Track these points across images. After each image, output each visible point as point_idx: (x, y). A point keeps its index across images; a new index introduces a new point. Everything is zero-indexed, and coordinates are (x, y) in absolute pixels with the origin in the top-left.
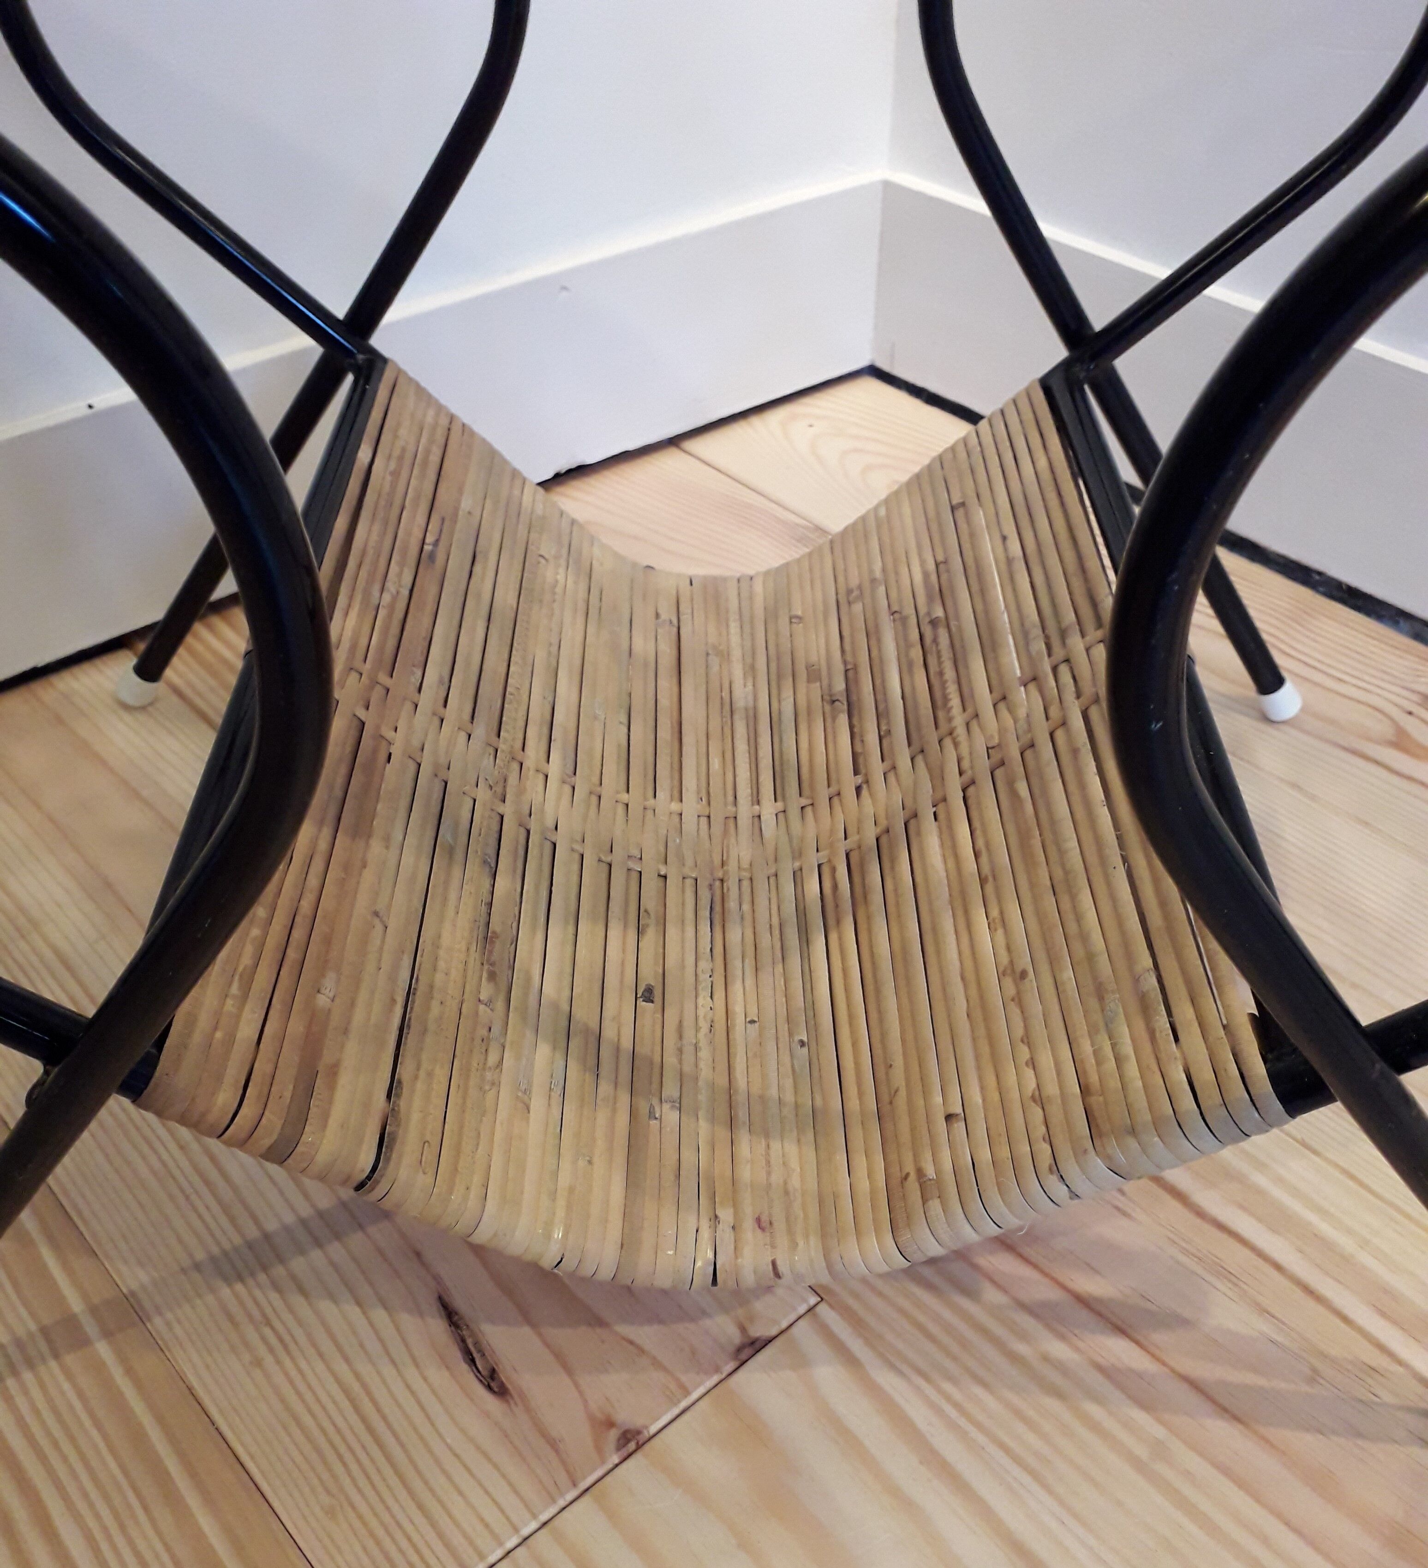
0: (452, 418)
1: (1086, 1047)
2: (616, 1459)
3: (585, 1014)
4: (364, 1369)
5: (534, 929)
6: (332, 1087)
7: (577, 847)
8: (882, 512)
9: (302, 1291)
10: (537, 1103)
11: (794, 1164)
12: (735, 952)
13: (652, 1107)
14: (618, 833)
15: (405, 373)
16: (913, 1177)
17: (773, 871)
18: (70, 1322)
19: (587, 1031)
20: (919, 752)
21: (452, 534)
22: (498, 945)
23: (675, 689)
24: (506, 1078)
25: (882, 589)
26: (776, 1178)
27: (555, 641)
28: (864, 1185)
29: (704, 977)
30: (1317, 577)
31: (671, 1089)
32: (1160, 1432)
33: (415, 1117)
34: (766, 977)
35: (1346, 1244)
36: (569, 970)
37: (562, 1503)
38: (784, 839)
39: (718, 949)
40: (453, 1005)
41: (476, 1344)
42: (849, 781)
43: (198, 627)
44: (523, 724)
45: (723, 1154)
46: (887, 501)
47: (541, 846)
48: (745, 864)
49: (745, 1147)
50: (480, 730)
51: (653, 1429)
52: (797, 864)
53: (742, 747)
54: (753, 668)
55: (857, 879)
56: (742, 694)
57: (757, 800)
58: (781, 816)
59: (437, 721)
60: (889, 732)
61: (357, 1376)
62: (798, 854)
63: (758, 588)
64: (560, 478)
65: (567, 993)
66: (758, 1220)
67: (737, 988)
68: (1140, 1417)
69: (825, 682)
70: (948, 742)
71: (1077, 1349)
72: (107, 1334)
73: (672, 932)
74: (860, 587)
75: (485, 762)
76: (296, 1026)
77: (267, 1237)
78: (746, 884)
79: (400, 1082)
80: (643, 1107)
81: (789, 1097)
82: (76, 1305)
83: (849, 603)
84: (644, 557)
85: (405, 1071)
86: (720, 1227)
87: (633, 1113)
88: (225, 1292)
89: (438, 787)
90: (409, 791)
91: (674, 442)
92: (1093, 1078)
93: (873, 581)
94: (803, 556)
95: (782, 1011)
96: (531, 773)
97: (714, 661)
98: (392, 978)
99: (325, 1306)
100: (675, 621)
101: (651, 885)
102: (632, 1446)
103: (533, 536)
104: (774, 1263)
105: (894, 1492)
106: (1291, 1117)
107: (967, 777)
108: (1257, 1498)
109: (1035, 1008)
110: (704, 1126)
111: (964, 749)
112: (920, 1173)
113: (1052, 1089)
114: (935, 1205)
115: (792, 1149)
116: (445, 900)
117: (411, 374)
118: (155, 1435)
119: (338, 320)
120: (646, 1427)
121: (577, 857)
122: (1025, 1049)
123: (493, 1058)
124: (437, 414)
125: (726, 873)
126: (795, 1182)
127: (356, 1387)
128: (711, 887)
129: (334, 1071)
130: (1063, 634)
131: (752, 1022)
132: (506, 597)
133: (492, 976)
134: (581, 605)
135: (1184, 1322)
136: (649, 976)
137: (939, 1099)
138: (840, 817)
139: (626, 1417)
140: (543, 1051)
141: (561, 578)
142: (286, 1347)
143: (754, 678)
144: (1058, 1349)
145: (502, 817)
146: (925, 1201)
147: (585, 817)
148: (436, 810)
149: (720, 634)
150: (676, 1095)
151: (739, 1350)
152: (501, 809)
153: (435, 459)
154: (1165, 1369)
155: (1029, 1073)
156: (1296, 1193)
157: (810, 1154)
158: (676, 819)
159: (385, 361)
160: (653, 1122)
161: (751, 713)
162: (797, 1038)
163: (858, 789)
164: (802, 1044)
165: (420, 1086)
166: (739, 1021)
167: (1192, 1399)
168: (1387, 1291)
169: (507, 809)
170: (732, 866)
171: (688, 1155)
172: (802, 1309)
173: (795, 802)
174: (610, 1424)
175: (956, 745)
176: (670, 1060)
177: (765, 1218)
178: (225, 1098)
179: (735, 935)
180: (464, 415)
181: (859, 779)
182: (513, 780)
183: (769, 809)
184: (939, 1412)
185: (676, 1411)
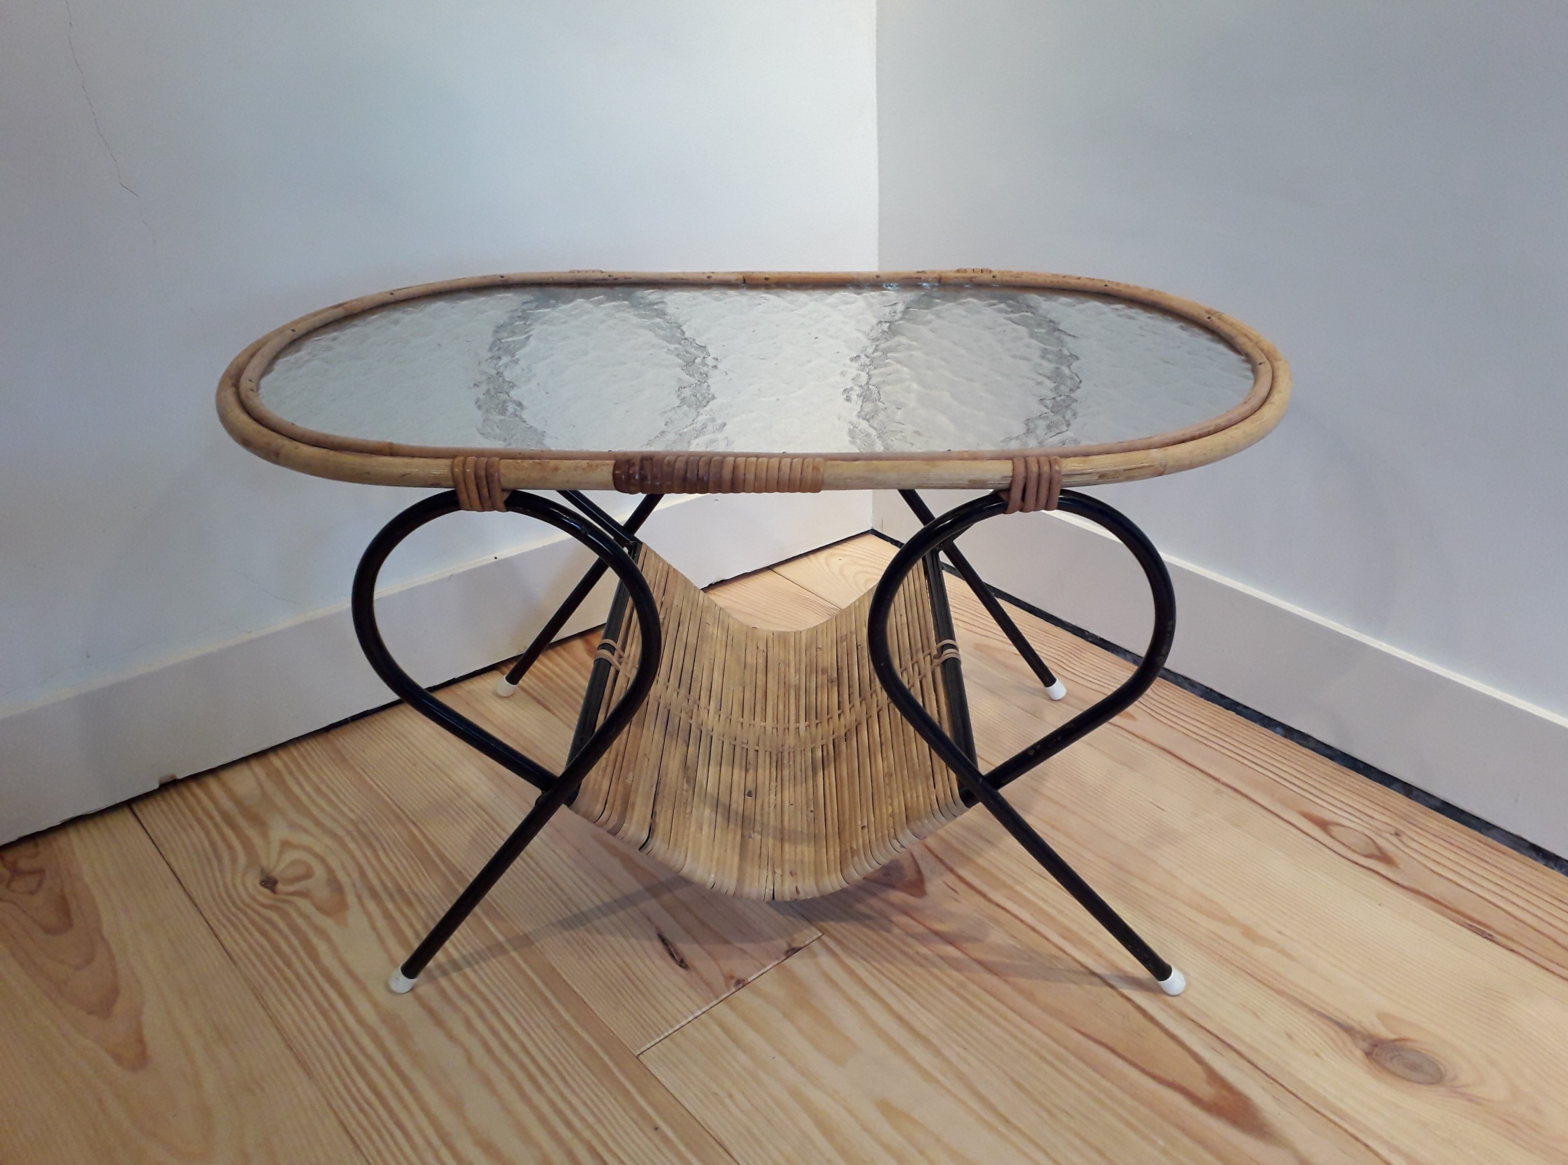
0: (669, 566)
1: (909, 795)
2: (734, 990)
3: (724, 799)
4: (627, 959)
5: (704, 765)
6: (633, 809)
7: (721, 738)
8: (857, 604)
9: (600, 933)
10: (705, 828)
11: (806, 853)
12: (786, 779)
13: (750, 834)
14: (739, 732)
15: (650, 548)
16: (849, 851)
17: (803, 748)
18: (499, 945)
19: (725, 806)
20: (863, 699)
21: (670, 614)
22: (690, 771)
23: (765, 678)
24: (693, 819)
25: (854, 636)
26: (799, 858)
27: (712, 658)
28: (832, 857)
29: (773, 790)
30: (1087, 633)
31: (758, 828)
32: (963, 979)
33: (661, 825)
34: (798, 788)
35: (1054, 912)
36: (717, 783)
37: (711, 1005)
38: (809, 736)
39: (779, 777)
40: (673, 790)
41: (675, 950)
42: (836, 712)
43: (541, 657)
44: (699, 690)
45: (778, 850)
46: (859, 600)
47: (707, 736)
48: (792, 746)
49: (787, 847)
50: (683, 691)
51: (750, 980)
52: (813, 745)
53: (792, 700)
54: (799, 670)
55: (836, 749)
56: (793, 678)
57: (797, 721)
58: (808, 727)
59: (665, 688)
60: (852, 693)
61: (624, 962)
62: (814, 741)
63: (804, 636)
64: (712, 586)
65: (717, 791)
66: (791, 873)
67: (786, 792)
68: (954, 973)
69: (829, 675)
70: (874, 695)
71: (931, 950)
72: (515, 949)
73: (760, 771)
74: (846, 635)
75: (684, 704)
76: (621, 788)
77: (583, 913)
78: (792, 754)
79: (655, 813)
80: (746, 833)
81: (805, 831)
82: (501, 938)
83: (841, 642)
84: (750, 622)
85: (658, 808)
86: (776, 876)
87: (742, 836)
88: (566, 933)
89: (666, 712)
90: (656, 712)
91: (770, 568)
92: (909, 804)
93: (851, 632)
94: (824, 623)
95: (804, 800)
96: (703, 708)
97: (782, 667)
98: (652, 777)
99: (610, 938)
100: (766, 651)
101: (751, 753)
102: (741, 985)
103: (704, 614)
104: (797, 888)
105: (849, 999)
106: (967, 807)
107: (879, 707)
108: (999, 1000)
109: (895, 786)
110: (771, 841)
111: (879, 697)
112: (851, 848)
113: (897, 811)
114: (856, 858)
115: (806, 848)
116: (670, 752)
117: (652, 548)
118: (539, 983)
119: (621, 526)
120: (747, 979)
121: (721, 742)
122: (890, 800)
123: (688, 811)
124: (663, 565)
125: (783, 749)
126: (806, 859)
127: (625, 967)
128: (777, 755)
129: (633, 805)
130: (917, 652)
131: (792, 805)
132: (692, 640)
133: (688, 782)
134: (724, 643)
135: (980, 941)
136: (750, 786)
137: (860, 823)
138: (831, 726)
139: (738, 974)
140: (707, 812)
141: (715, 632)
142: (592, 951)
143: (799, 673)
144: (923, 950)
145: (691, 725)
146: (852, 857)
147: (725, 726)
148: (665, 720)
149: (785, 655)
150: (760, 830)
151: (787, 952)
152: (690, 721)
153: (663, 584)
154: (967, 957)
155: (890, 807)
156: (1034, 893)
157: (813, 850)
158: (763, 729)
159: (642, 543)
160: (750, 839)
161: (797, 687)
162: (810, 809)
163: (839, 716)
164: (812, 811)
165: (663, 814)
166: (787, 804)
167: (976, 966)
168: (1067, 928)
169: (693, 722)
170: (786, 747)
171: (764, 850)
172: (815, 937)
173: (814, 721)
174: (732, 978)
175: (877, 696)
176: (758, 817)
177: (793, 872)
178: (599, 808)
179: (786, 772)
180: (675, 565)
181: (840, 711)
182: (695, 711)
183: (803, 725)
184: (871, 973)
185: (760, 973)
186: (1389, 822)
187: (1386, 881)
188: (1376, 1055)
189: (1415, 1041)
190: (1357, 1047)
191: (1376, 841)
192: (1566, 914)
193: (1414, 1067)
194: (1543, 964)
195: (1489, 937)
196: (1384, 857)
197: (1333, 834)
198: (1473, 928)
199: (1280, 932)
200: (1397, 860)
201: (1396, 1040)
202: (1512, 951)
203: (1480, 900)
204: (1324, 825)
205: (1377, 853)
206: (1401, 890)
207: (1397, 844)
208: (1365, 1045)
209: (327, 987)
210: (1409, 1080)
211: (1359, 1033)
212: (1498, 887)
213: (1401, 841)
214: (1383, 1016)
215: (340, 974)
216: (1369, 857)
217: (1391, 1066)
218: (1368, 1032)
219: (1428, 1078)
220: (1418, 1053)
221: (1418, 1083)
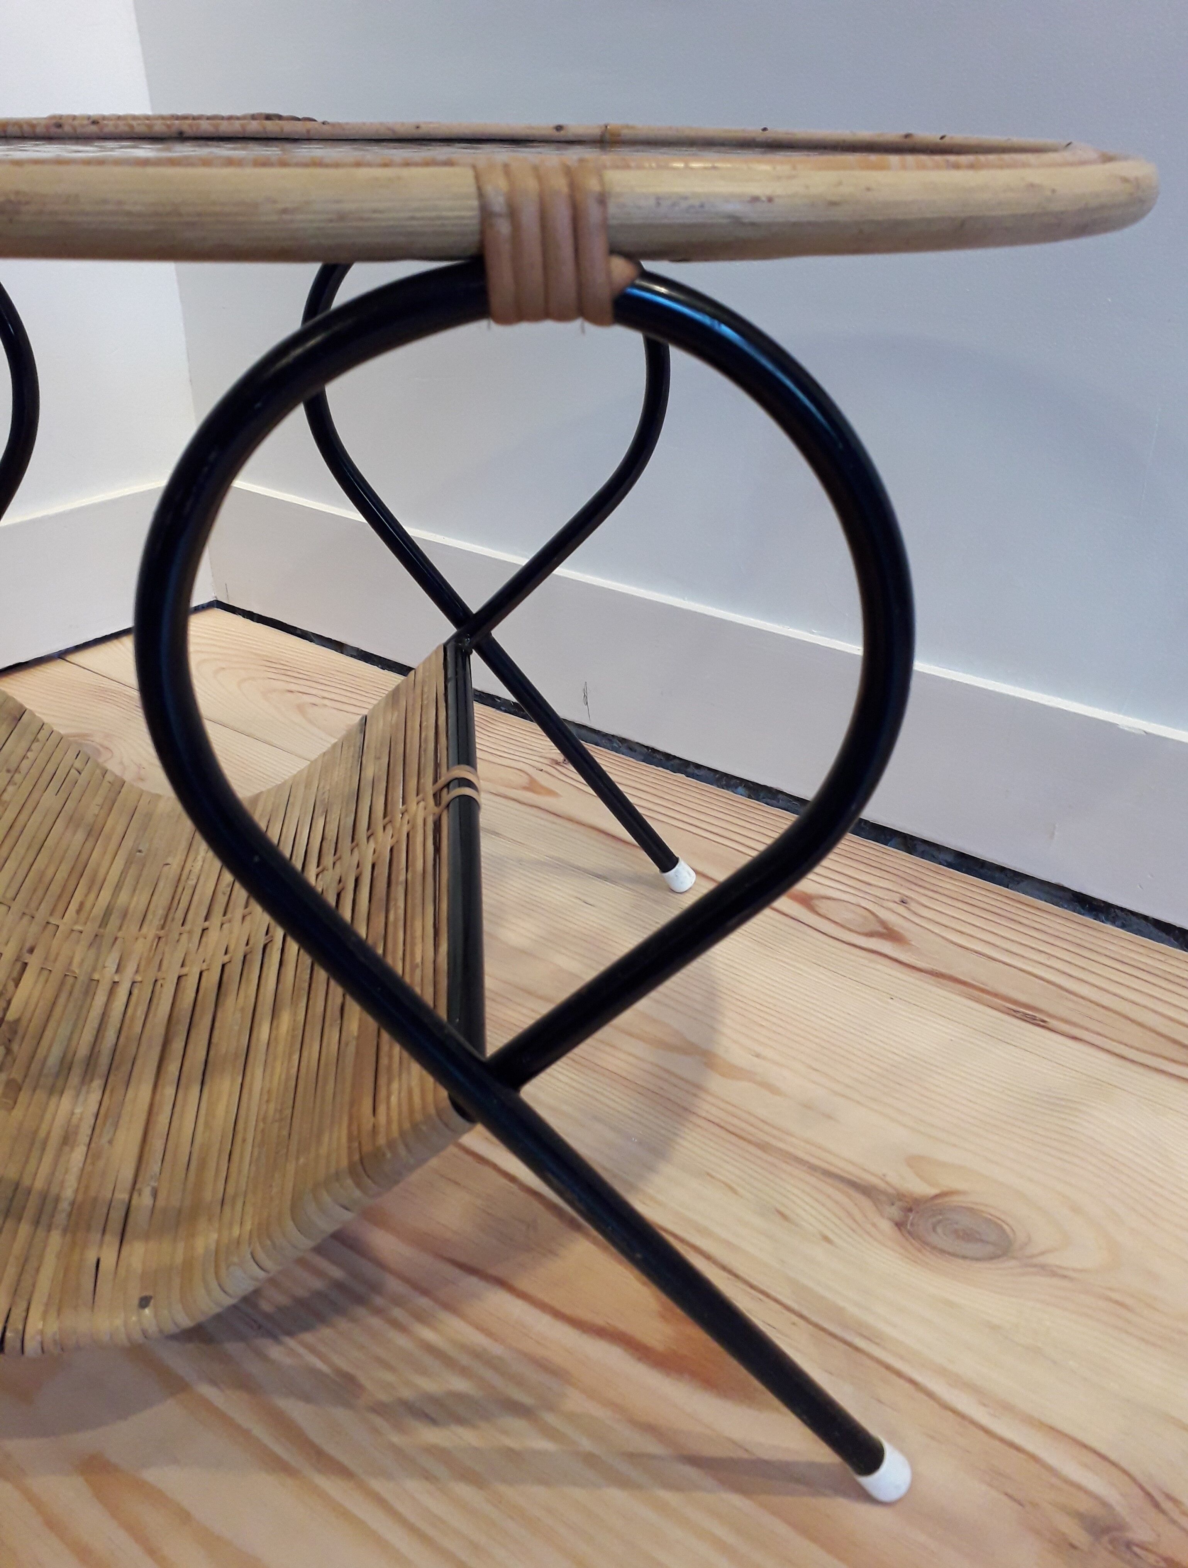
91: (62, 655)
186: (892, 888)
187: (898, 966)
188: (912, 1224)
189: (963, 1193)
190: (882, 1216)
191: (877, 913)
192: (1185, 1000)
193: (968, 1236)
194: (1117, 1051)
195: (1042, 1024)
196: (890, 934)
197: (821, 911)
198: (1018, 1015)
199: (758, 1056)
200: (907, 935)
201: (936, 1196)
202: (1074, 1038)
203: (1022, 974)
204: (804, 899)
205: (881, 929)
206: (918, 974)
207: (905, 915)
208: (895, 1212)
210: (964, 1257)
211: (882, 1192)
212: (1043, 955)
213: (909, 909)
214: (914, 1162)
216: (871, 934)
217: (933, 1239)
218: (895, 1189)
219: (990, 1249)
220: (971, 1211)
221: (977, 1259)
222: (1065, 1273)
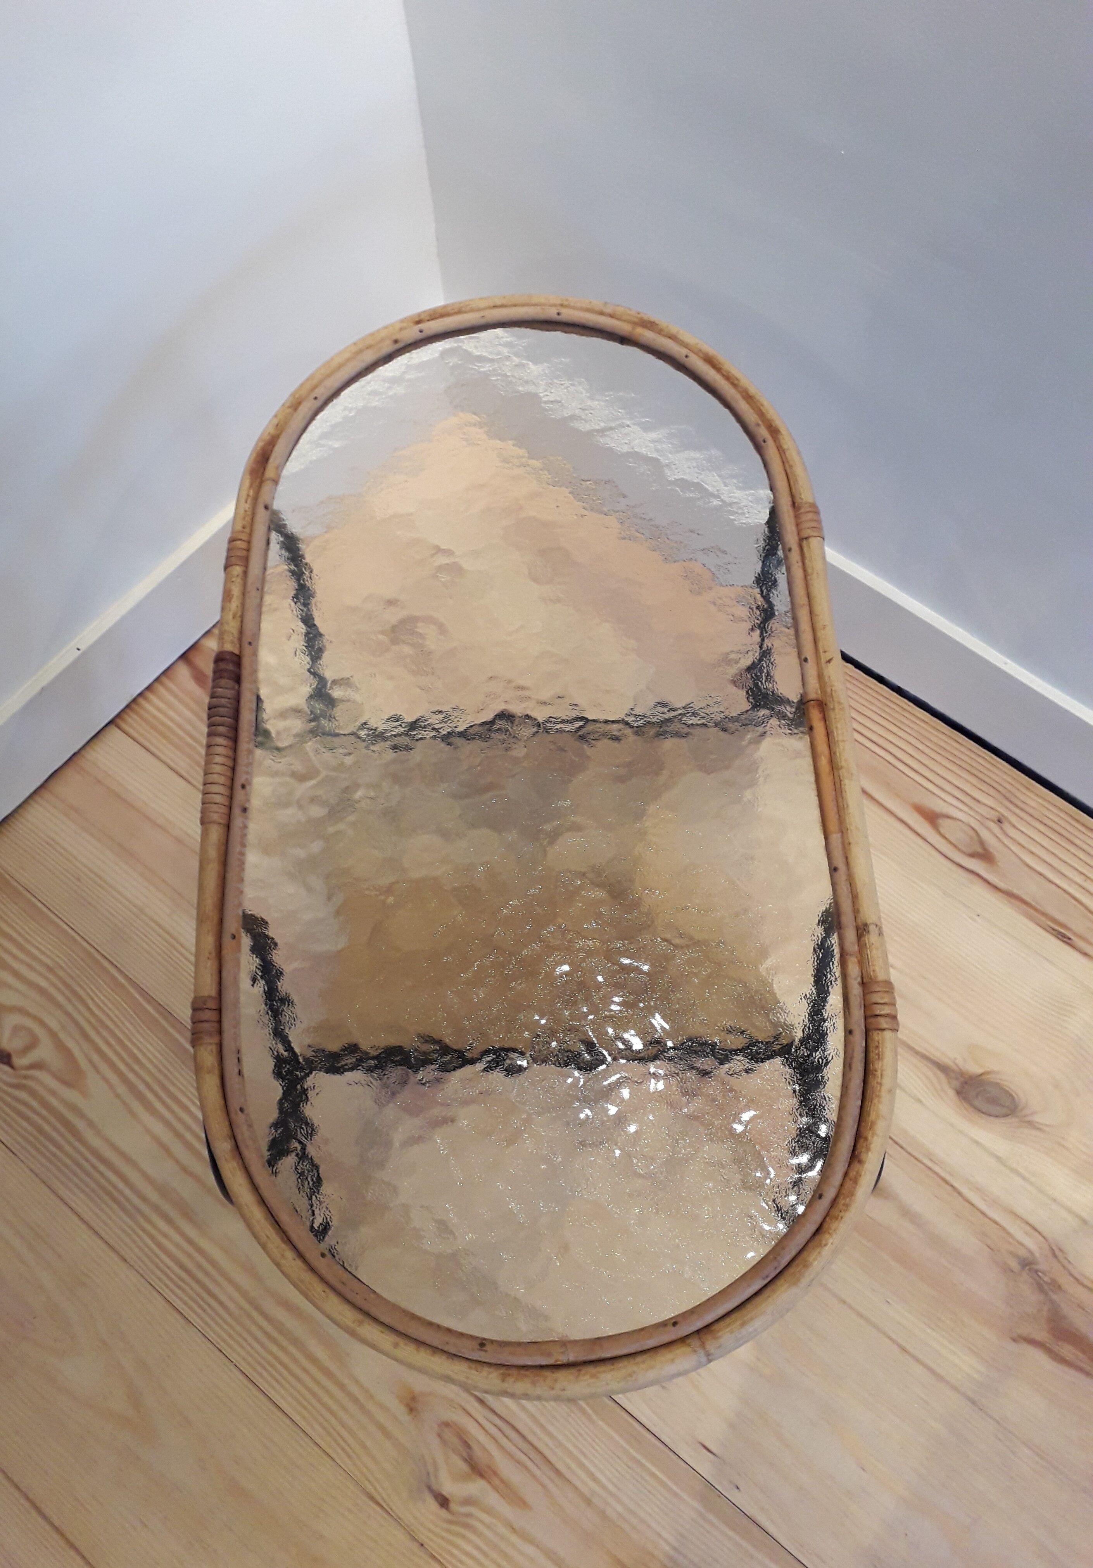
186: (993, 806)
187: (986, 885)
188: (967, 1092)
189: (997, 1073)
190: (951, 1085)
191: (980, 833)
193: (993, 1101)
195: (1070, 942)
196: (985, 855)
197: (942, 831)
198: (1055, 933)
200: (998, 856)
201: (981, 1075)
202: (1085, 954)
203: (1064, 894)
204: (932, 818)
205: (981, 849)
206: (999, 895)
207: (999, 835)
208: (956, 1084)
209: (102, 1168)
210: (990, 1115)
211: (953, 1071)
213: (1002, 829)
214: (973, 1049)
215: (109, 1154)
216: (973, 855)
217: (976, 1103)
218: (960, 1069)
219: (1004, 1111)
220: (997, 1085)
221: (997, 1116)
222: (1041, 1127)
